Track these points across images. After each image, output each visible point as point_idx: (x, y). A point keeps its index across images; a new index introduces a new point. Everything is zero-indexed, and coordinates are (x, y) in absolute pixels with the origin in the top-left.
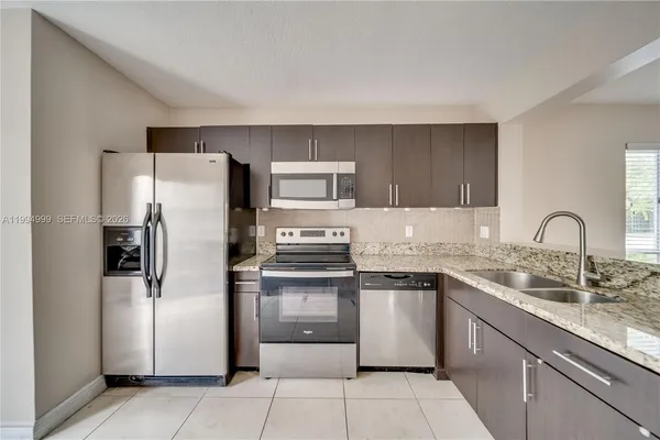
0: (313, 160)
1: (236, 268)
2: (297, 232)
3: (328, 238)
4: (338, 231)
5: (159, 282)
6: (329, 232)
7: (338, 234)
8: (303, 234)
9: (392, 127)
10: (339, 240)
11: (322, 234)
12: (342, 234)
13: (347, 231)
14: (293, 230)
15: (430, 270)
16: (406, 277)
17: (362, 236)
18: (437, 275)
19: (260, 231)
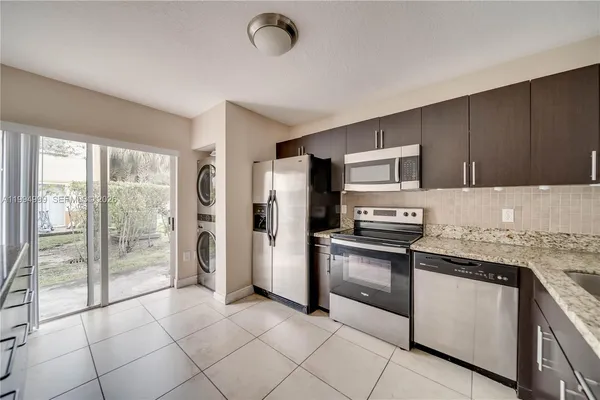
0: (378, 147)
1: (316, 235)
2: (371, 211)
3: (400, 218)
4: (410, 211)
5: (274, 238)
6: (400, 212)
7: (410, 215)
8: (376, 213)
9: (468, 97)
10: (410, 220)
11: (394, 214)
12: (414, 215)
13: (419, 213)
14: (366, 209)
15: (507, 261)
16: (470, 264)
17: (439, 217)
18: (519, 269)
19: (344, 209)
